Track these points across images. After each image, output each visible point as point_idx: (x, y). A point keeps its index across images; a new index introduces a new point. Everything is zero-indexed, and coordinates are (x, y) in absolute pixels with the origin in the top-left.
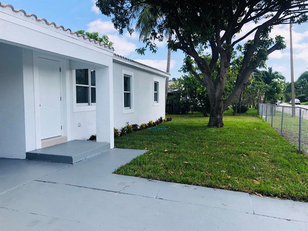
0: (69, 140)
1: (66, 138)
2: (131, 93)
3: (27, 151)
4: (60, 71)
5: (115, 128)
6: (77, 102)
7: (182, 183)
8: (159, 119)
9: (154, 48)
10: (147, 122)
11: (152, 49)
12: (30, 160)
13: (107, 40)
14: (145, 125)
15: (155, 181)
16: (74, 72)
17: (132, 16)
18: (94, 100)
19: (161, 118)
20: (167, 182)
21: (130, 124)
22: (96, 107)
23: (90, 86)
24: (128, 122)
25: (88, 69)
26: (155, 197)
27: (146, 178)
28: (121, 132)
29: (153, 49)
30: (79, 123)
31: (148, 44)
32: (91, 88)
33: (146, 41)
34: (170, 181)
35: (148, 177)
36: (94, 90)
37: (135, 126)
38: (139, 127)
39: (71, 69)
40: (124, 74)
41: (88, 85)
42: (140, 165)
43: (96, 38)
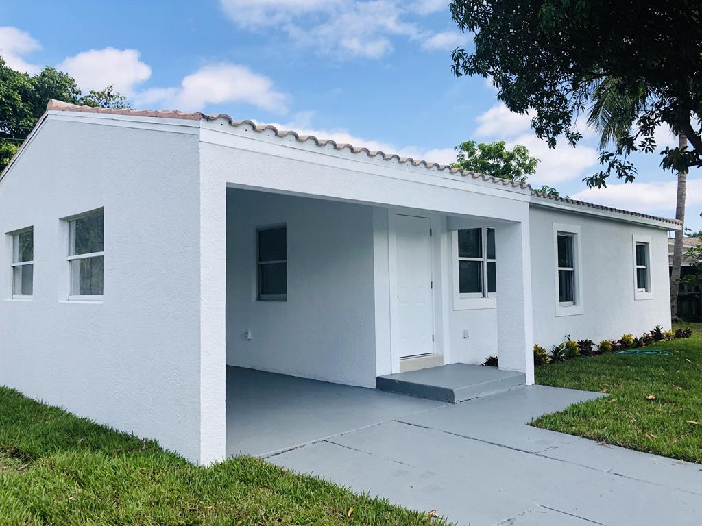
0: (447, 362)
1: (442, 358)
2: (576, 272)
3: (378, 375)
4: (431, 235)
5: (539, 346)
6: (461, 291)
7: (673, 458)
8: (652, 332)
9: (627, 171)
10: (616, 337)
11: (623, 174)
12: (382, 390)
13: (524, 154)
14: (613, 342)
15: (611, 446)
16: (455, 235)
17: (576, 107)
18: (492, 289)
19: (658, 330)
20: (639, 451)
21: (575, 339)
22: (497, 300)
23: (485, 259)
24: (569, 336)
25: (481, 229)
26: (606, 471)
27: (595, 440)
28: (552, 354)
29: (626, 174)
30: (465, 332)
31: (611, 165)
32: (488, 263)
33: (608, 159)
34: (647, 451)
35: (599, 438)
36: (492, 267)
37: (586, 344)
38: (595, 348)
39: (449, 230)
40: (558, 232)
41: (481, 257)
42: (585, 416)
43: (500, 153)
